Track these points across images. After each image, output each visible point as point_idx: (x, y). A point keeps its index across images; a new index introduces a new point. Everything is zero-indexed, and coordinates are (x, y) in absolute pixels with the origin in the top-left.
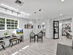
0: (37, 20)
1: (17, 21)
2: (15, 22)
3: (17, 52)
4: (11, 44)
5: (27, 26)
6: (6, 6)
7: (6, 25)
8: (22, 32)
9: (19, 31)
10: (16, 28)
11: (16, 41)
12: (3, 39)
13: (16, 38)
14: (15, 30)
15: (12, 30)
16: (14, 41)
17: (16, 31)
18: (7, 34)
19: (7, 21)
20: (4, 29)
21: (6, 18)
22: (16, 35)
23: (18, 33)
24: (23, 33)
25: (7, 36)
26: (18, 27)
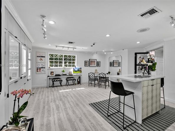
0: (105, 52)
1: (75, 57)
2: (72, 58)
3: (71, 90)
4: (67, 84)
5: (88, 63)
6: (63, 46)
7: (63, 61)
8: (80, 70)
9: (76, 70)
10: (73, 66)
11: (72, 81)
12: (60, 76)
13: (72, 78)
14: (72, 67)
15: (69, 67)
16: (70, 80)
17: (73, 69)
18: (64, 72)
19: (65, 57)
20: (61, 66)
21: (64, 55)
22: (73, 74)
23: (74, 71)
24: (81, 72)
25: (64, 73)
26: (76, 64)
